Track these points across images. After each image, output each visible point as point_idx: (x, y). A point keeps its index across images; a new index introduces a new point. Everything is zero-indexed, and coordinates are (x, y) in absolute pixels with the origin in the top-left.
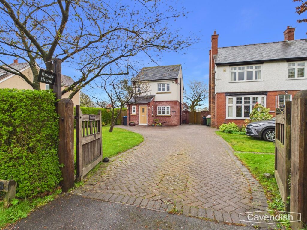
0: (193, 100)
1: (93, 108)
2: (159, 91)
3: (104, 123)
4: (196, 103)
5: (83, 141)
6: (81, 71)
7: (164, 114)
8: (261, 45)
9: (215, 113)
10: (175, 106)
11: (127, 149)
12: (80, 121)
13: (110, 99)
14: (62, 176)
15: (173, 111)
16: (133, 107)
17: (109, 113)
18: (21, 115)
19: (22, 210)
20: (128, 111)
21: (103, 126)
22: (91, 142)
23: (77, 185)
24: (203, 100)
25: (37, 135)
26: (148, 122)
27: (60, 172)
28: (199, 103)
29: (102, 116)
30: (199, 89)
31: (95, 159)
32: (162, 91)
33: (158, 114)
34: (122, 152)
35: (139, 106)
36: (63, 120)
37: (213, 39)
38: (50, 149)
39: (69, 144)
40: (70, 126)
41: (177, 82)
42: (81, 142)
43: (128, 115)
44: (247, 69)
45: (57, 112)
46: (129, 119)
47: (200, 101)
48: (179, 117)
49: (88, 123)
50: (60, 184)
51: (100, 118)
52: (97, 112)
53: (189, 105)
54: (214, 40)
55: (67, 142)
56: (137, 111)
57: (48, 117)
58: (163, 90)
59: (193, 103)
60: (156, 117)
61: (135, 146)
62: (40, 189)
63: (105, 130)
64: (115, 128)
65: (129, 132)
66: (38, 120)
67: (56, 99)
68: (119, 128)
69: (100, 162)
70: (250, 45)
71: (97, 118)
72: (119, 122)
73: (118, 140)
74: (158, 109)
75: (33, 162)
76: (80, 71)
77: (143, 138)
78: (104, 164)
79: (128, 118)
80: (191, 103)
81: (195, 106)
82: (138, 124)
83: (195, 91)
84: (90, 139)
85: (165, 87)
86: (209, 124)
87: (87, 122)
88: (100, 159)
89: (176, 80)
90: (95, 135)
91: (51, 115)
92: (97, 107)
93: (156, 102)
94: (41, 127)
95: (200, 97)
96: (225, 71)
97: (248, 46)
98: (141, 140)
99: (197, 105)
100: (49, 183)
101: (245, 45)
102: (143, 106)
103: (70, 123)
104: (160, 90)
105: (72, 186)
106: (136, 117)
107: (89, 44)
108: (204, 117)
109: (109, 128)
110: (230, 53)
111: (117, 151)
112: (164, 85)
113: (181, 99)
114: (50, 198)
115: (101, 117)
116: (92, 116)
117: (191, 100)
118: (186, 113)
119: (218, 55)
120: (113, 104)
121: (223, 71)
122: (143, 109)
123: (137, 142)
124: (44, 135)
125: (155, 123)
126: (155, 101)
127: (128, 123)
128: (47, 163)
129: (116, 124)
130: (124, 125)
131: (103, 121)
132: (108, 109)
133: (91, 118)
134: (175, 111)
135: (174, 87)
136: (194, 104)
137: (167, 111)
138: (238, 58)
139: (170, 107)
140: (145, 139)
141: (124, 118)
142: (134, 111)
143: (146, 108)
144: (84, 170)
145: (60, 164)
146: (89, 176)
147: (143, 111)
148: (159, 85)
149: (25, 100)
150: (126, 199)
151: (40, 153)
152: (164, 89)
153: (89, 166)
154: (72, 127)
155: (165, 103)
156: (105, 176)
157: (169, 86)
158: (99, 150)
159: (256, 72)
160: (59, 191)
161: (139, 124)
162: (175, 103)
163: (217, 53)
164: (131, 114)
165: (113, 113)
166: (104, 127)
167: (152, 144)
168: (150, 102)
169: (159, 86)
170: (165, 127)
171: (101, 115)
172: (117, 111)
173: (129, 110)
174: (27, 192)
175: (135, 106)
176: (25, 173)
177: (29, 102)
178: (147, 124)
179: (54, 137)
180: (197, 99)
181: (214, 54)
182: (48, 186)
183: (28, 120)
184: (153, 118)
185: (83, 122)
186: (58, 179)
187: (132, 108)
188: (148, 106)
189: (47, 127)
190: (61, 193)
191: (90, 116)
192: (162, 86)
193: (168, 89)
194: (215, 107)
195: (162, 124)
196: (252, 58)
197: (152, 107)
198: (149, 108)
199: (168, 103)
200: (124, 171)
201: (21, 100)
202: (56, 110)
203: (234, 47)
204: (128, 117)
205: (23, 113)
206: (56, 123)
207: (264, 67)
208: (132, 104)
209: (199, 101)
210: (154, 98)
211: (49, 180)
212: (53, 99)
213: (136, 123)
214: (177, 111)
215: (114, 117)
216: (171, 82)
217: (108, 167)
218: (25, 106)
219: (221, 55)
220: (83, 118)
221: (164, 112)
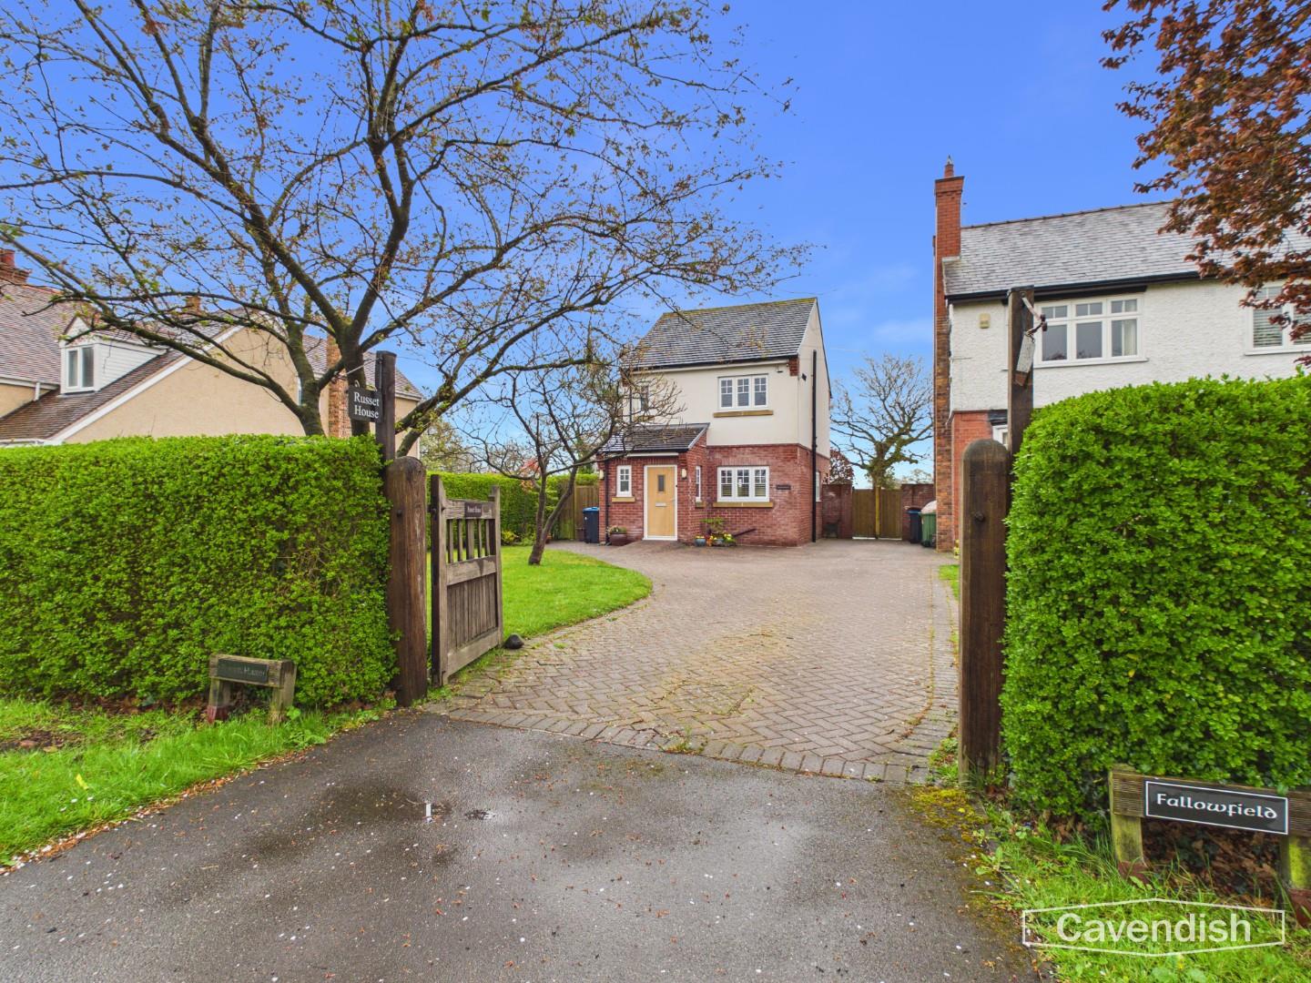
0: (878, 437)
1: (470, 476)
2: (724, 405)
3: (509, 535)
4: (892, 449)
5: (450, 576)
6: (440, 369)
7: (744, 499)
8: (1147, 210)
9: (950, 494)
10: (789, 467)
11: (585, 617)
12: (443, 518)
13: (533, 443)
14: (396, 664)
15: (778, 487)
16: (623, 471)
17: (530, 495)
18: (308, 503)
19: (312, 731)
20: (602, 488)
21: (504, 543)
22: (469, 582)
23: (431, 695)
24: (923, 436)
25: (340, 551)
26: (682, 528)
27: (391, 653)
28: (906, 451)
29: (502, 504)
30: (905, 390)
31: (481, 634)
32: (735, 407)
33: (721, 499)
34: (567, 625)
35: (646, 468)
36: (400, 516)
37: (939, 194)
38: (369, 591)
39: (415, 579)
40: (418, 532)
41: (794, 371)
42: (445, 577)
43: (602, 503)
44: (1078, 314)
45: (385, 495)
46: (607, 516)
47: (911, 440)
48: (808, 508)
49: (461, 524)
50: (391, 685)
51: (495, 511)
52: (483, 491)
53: (865, 457)
54: (944, 196)
55: (409, 573)
56: (638, 488)
57: (364, 506)
58: (740, 404)
59: (881, 449)
60: (713, 508)
61: (612, 610)
62: (346, 689)
63: (512, 559)
64: (550, 552)
65: (602, 565)
66: (343, 515)
67: (383, 460)
68: (567, 553)
69: (496, 647)
70: (1102, 210)
71: (486, 511)
72: (567, 528)
73: (557, 591)
74: (720, 477)
75: (333, 619)
76: (436, 369)
77: (650, 588)
78: (506, 652)
79: (602, 514)
80: (873, 453)
81: (889, 465)
82: (639, 538)
83: (890, 401)
84: (466, 571)
85: (747, 389)
86: (931, 536)
87: (458, 520)
88: (495, 638)
89: (792, 362)
90: (480, 563)
91: (371, 503)
92: (486, 473)
93: (714, 449)
94: (350, 534)
95: (910, 423)
96: (985, 326)
97: (1093, 216)
98: (639, 591)
99: (898, 457)
100: (366, 677)
101: (1083, 213)
102: (660, 468)
103: (419, 522)
104: (727, 401)
105: (421, 692)
106: (635, 508)
107: (462, 281)
108: (912, 509)
109: (527, 552)
110: (1014, 249)
111: (553, 621)
112: (743, 384)
113: (814, 438)
114: (370, 714)
115: (498, 509)
116: (472, 505)
117: (873, 440)
118: (839, 495)
119: (964, 261)
120: (542, 462)
121: (977, 324)
122: (661, 479)
123: (623, 598)
124: (357, 553)
125: (710, 532)
126: (708, 448)
127: (602, 534)
128: (362, 625)
129: (557, 539)
130: (588, 541)
131: (504, 527)
132: (526, 479)
133: (470, 510)
134: (788, 487)
135: (783, 389)
136: (888, 456)
137: (757, 487)
138: (1040, 268)
139: (767, 469)
140: (656, 589)
141: (586, 513)
142: (625, 487)
143: (672, 473)
144: (452, 659)
145: (391, 631)
146: (464, 677)
147: (661, 488)
148: (724, 383)
149: (317, 465)
150: (562, 725)
151: (348, 597)
152: (743, 400)
153: (465, 650)
154: (422, 534)
155: (748, 456)
156: (510, 681)
157: (764, 388)
158: (493, 611)
159: (1116, 326)
160: (390, 703)
161: (646, 537)
162: (787, 452)
163: (956, 250)
164: (614, 500)
165: (543, 495)
166: (508, 548)
167: (676, 607)
168: (686, 451)
169: (726, 385)
170: (745, 548)
171: (498, 500)
172: (559, 486)
173: (608, 481)
174: (320, 691)
175: (629, 468)
176: (316, 645)
177: (325, 471)
178: (676, 539)
179: (378, 558)
180: (899, 435)
181: (946, 255)
182: (365, 684)
183: (321, 514)
184: (700, 513)
185: (448, 521)
186: (387, 670)
187: (619, 475)
188: (680, 467)
189: (364, 533)
190: (395, 709)
191: (467, 505)
192: (735, 386)
193: (761, 399)
194: (949, 467)
195: (734, 536)
196: (1101, 268)
197: (698, 468)
198: (684, 473)
199: (763, 453)
200: (565, 671)
201: (308, 466)
202: (383, 490)
203: (1035, 223)
204: (601, 509)
205: (312, 496)
206: (383, 524)
207: (1149, 306)
208: (620, 458)
209: (905, 443)
210: (705, 434)
211: (366, 670)
212: (375, 458)
213: (634, 532)
214: (796, 487)
215: (549, 508)
216: (772, 371)
217: (518, 660)
218: (317, 479)
219: (974, 260)
220: (450, 509)
221: (744, 491)
